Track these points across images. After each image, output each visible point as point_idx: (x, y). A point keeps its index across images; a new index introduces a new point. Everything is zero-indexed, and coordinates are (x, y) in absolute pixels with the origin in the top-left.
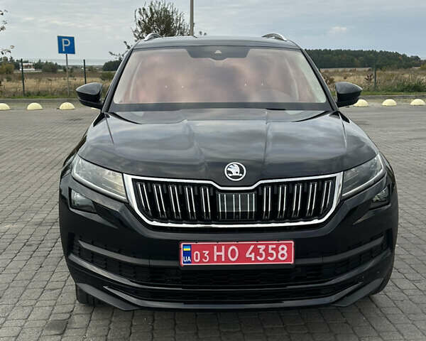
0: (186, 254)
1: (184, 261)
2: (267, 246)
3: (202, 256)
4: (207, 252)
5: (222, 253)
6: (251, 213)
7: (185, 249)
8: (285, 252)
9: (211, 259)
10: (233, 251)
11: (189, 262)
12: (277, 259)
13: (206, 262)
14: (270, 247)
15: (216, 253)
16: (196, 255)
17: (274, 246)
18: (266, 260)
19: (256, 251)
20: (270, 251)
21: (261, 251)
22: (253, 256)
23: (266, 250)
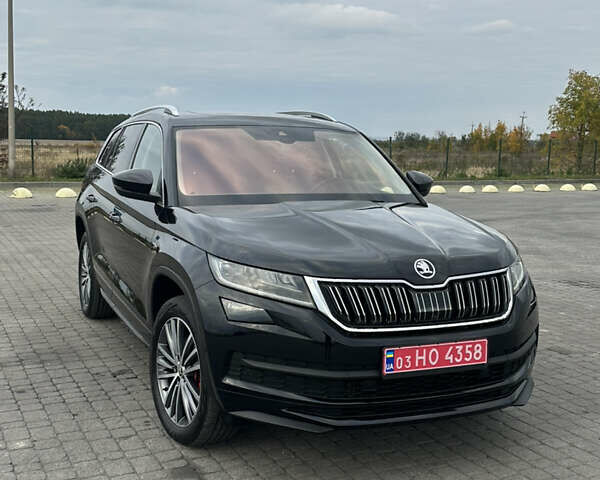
0: (390, 361)
1: (387, 369)
2: (464, 345)
3: (405, 363)
4: (409, 357)
5: (424, 358)
6: (448, 311)
7: (389, 356)
8: (479, 351)
9: (413, 366)
10: (434, 354)
11: (392, 370)
12: (473, 360)
13: (408, 369)
14: (467, 347)
15: (418, 358)
16: (400, 362)
17: (470, 346)
18: (463, 361)
19: (454, 353)
20: (468, 352)
21: (459, 352)
22: (451, 358)
23: (463, 351)
